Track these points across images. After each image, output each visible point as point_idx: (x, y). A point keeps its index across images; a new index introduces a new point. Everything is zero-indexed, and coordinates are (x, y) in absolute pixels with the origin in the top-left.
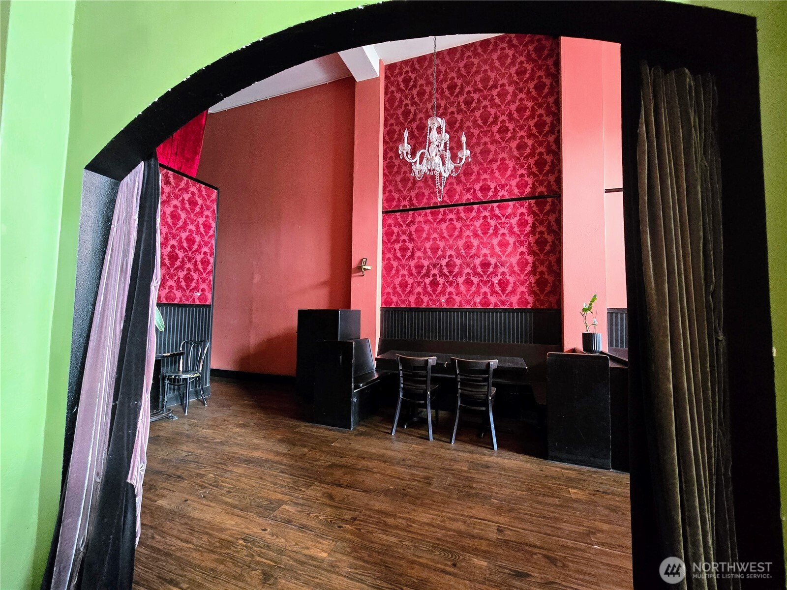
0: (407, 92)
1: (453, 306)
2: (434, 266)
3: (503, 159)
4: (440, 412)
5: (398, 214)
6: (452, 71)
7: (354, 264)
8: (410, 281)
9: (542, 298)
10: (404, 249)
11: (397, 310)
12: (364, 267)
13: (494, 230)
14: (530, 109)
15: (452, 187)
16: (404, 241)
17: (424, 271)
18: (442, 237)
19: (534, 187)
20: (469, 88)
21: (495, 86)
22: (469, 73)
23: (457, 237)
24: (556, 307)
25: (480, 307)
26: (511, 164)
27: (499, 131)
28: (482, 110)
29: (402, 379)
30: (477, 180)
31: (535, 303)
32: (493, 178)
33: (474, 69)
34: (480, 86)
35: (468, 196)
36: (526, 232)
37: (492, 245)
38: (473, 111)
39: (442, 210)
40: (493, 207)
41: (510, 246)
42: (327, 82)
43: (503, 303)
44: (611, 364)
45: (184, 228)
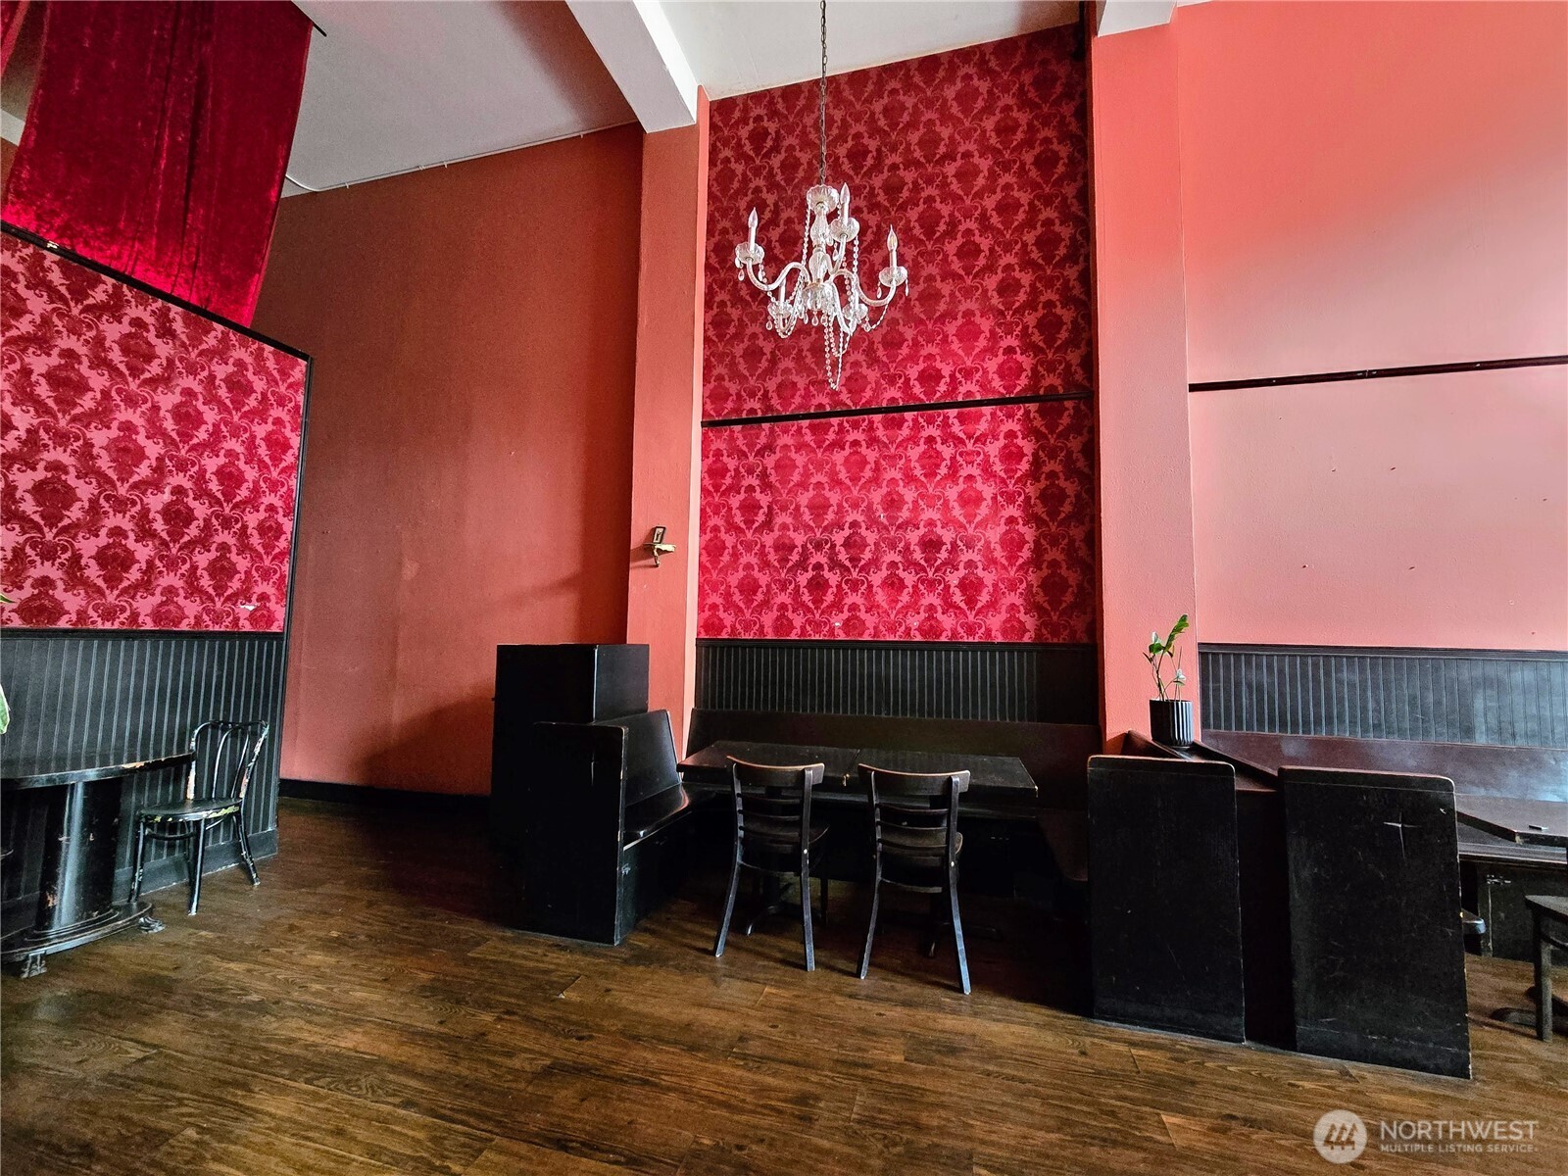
0: (758, 162)
1: (861, 635)
2: (818, 546)
3: (968, 314)
4: (832, 884)
5: (738, 428)
6: (857, 120)
7: (637, 539)
8: (764, 579)
9: (1055, 618)
10: (750, 508)
11: (733, 645)
12: (657, 546)
13: (949, 468)
14: (1027, 208)
15: (858, 373)
16: (751, 489)
17: (795, 557)
18: (836, 482)
19: (1035, 376)
20: (896, 158)
21: (950, 156)
22: (893, 125)
23: (869, 481)
24: (1085, 640)
25: (919, 638)
26: (985, 325)
27: (960, 254)
28: (922, 207)
29: (740, 817)
30: (913, 358)
31: (1040, 630)
32: (947, 354)
33: (906, 117)
34: (918, 154)
35: (893, 393)
36: (1019, 474)
37: (945, 500)
38: (903, 208)
39: (835, 421)
40: (947, 418)
41: (984, 504)
42: (582, 134)
43: (971, 630)
44: (1241, 785)
45: (212, 445)
